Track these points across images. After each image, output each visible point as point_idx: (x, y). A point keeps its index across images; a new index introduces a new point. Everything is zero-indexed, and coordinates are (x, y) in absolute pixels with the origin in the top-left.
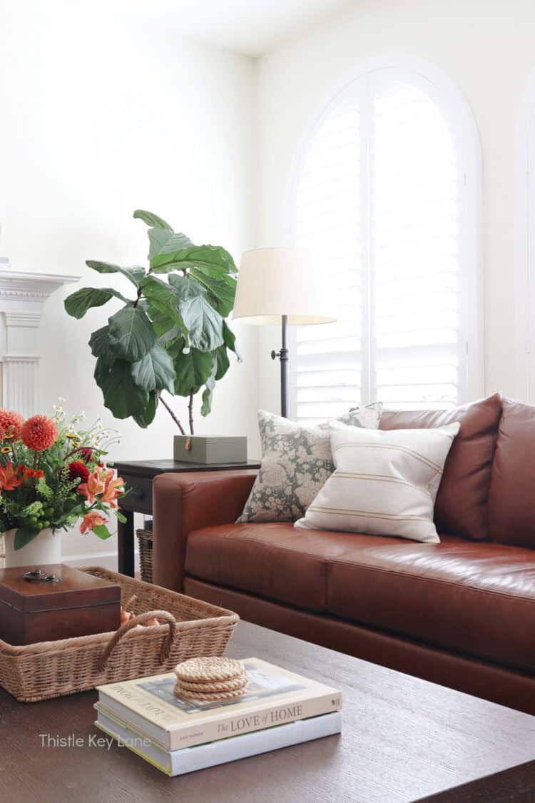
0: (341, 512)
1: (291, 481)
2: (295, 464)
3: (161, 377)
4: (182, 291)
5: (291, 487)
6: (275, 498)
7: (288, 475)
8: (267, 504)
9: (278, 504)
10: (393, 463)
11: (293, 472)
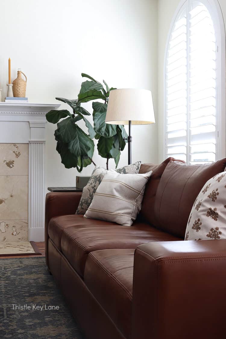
0: (95, 210)
1: (91, 197)
2: (93, 189)
3: (83, 150)
4: (97, 109)
5: (90, 199)
6: (85, 204)
7: (90, 194)
8: (83, 207)
9: (86, 207)
10: (115, 189)
11: (92, 193)
